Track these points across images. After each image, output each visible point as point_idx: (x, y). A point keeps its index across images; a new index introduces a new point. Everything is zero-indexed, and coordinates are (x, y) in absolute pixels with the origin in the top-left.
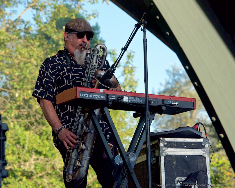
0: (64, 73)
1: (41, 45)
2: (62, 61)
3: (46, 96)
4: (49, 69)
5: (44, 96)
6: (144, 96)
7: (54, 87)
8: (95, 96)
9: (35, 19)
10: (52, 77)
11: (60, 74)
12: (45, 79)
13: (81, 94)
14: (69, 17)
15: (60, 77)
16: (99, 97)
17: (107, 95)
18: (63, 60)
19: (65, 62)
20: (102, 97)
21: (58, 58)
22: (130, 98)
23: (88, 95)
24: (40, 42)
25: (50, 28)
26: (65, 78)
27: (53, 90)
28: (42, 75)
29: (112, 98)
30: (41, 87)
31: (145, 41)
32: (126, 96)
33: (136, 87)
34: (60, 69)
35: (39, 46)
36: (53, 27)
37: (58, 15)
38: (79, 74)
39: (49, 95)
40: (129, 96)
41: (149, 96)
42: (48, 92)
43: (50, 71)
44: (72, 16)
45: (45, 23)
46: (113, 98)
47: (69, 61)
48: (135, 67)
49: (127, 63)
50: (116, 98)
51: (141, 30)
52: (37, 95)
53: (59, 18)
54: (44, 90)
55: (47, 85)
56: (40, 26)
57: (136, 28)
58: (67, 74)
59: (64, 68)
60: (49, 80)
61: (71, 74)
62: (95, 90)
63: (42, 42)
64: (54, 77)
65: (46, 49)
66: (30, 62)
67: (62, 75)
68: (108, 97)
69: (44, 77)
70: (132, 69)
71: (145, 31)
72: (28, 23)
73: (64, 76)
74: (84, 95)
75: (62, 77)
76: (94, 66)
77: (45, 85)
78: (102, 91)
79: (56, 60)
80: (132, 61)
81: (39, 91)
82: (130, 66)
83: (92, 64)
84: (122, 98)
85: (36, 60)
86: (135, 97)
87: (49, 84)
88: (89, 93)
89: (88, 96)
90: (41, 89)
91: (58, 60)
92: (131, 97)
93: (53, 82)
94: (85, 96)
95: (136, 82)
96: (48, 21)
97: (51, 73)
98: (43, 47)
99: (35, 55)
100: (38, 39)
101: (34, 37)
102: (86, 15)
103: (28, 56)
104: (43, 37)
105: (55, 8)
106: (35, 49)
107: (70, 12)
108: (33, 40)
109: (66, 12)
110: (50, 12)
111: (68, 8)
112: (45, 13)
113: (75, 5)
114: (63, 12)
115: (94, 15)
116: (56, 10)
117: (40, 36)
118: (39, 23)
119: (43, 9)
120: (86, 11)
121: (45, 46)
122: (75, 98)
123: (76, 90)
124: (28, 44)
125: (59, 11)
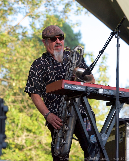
0: (48, 72)
1: (35, 46)
3: (35, 91)
4: (37, 70)
6: (115, 89)
8: (77, 88)
9: (31, 25)
10: (39, 76)
13: (66, 86)
15: (45, 75)
16: (80, 88)
17: (86, 87)
18: (46, 60)
19: (48, 63)
20: (82, 89)
21: (42, 60)
23: (71, 86)
24: (34, 43)
26: (49, 76)
29: (90, 89)
30: (31, 84)
31: (118, 46)
32: (101, 88)
33: (108, 82)
35: (33, 47)
37: (49, 24)
38: (60, 71)
39: (37, 90)
40: (103, 89)
41: (119, 89)
42: (36, 88)
43: (37, 71)
44: (60, 24)
45: (39, 29)
46: (91, 90)
47: (51, 61)
48: (108, 66)
49: (102, 62)
50: (93, 90)
51: (116, 37)
52: (28, 91)
54: (33, 87)
55: (35, 82)
56: (34, 31)
57: (111, 35)
58: (50, 72)
59: (48, 67)
60: (37, 79)
63: (35, 43)
64: (41, 75)
68: (87, 88)
70: (105, 67)
71: (119, 38)
72: (25, 28)
74: (68, 86)
75: (47, 75)
78: (82, 83)
79: (41, 61)
80: (106, 61)
81: (29, 88)
82: (104, 65)
83: (72, 62)
84: (98, 90)
85: (30, 57)
86: (108, 90)
88: (72, 85)
89: (71, 87)
90: (31, 86)
92: (105, 89)
93: (41, 79)
95: (108, 78)
96: (41, 27)
97: (38, 72)
99: (29, 53)
100: (32, 41)
101: (29, 40)
102: (71, 24)
103: (24, 54)
104: (37, 39)
105: (47, 17)
106: (30, 49)
107: (59, 21)
108: (29, 42)
109: (56, 21)
110: (43, 21)
111: (57, 18)
112: (39, 21)
113: (63, 16)
114: (53, 21)
115: (78, 24)
116: (48, 19)
117: (34, 39)
118: (34, 29)
119: (38, 18)
120: (71, 21)
121: (38, 47)
122: (61, 88)
123: (62, 82)
124: (25, 45)
125: (50, 20)
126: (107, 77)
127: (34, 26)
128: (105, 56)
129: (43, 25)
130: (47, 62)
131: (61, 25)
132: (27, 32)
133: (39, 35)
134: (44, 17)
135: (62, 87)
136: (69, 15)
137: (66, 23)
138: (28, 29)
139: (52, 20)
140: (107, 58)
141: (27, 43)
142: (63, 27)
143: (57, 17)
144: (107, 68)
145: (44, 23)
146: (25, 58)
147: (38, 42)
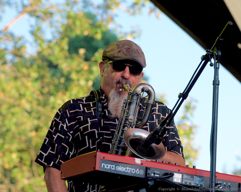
0: (86, 129)
1: (41, 78)
2: (89, 109)
3: (56, 163)
4: (66, 120)
5: (52, 163)
6: (209, 175)
7: (71, 150)
8: (126, 170)
9: (33, 33)
10: (68, 133)
11: (80, 128)
12: (58, 134)
13: (103, 164)
14: (91, 35)
15: (79, 133)
16: (133, 171)
17: (147, 169)
18: (92, 106)
19: (92, 111)
20: (138, 172)
21: (84, 103)
22: (185, 176)
23: (114, 166)
24: (38, 72)
25: (57, 50)
26: (86, 137)
27: (69, 154)
28: (54, 128)
29: (154, 174)
30: (50, 148)
31: (216, 83)
32: (179, 172)
33: (195, 158)
34: (82, 120)
35: (36, 80)
36: (62, 50)
37: (72, 30)
38: (110, 132)
39: (60, 161)
40: (182, 174)
41: (217, 175)
42: (59, 156)
43: (67, 122)
44: (96, 33)
45: (50, 41)
46: (156, 175)
47: (100, 109)
48: (195, 127)
49: (184, 118)
50: (161, 175)
51: (211, 65)
52: (43, 162)
53: (73, 35)
54: (54, 153)
55: (59, 144)
56: (40, 46)
57: (203, 62)
58: (90, 130)
59: (89, 119)
60: (64, 137)
61: (98, 130)
62: (126, 158)
63: (42, 72)
64: (71, 132)
65: (48, 84)
66: (19, 105)
67: (82, 130)
68: (149, 172)
69: (56, 131)
70: (191, 128)
71: (217, 67)
72: (20, 38)
73: (85, 133)
74: (107, 166)
75: (82, 133)
76: (130, 121)
77: (56, 145)
78: (138, 161)
79: (81, 105)
80: (192, 115)
81: (45, 155)
82: (188, 123)
83: (126, 117)
84: (172, 175)
85: (30, 102)
86: (192, 176)
87: (62, 144)
89: (114, 169)
90: (49, 151)
91: (84, 106)
92: (187, 174)
93: (70, 141)
94: (109, 167)
95: (196, 151)
96: (54, 37)
97: (68, 125)
98: (43, 82)
99: (28, 94)
100: (35, 67)
101: (28, 64)
102: (120, 33)
103: (17, 95)
104: (45, 64)
105: (69, 17)
106: (29, 84)
107: (94, 26)
108: (27, 68)
109: (86, 25)
110: (59, 25)
111: (91, 19)
112: (51, 25)
113: (102, 16)
114: (81, 26)
115: (134, 35)
116: (71, 21)
117: (39, 62)
118: (39, 42)
119: (48, 18)
120: (120, 26)
121: (47, 80)
122: (93, 170)
123: (95, 156)
124: (19, 74)
125: (74, 23)
126: (192, 149)
127: (39, 34)
128: (190, 103)
129: (60, 33)
130: (92, 109)
131: (99, 37)
132: (25, 47)
133: (49, 55)
134: (62, 17)
135: (94, 168)
136: (116, 15)
137: (109, 30)
138: (26, 41)
139: (78, 23)
140: (194, 108)
141: (24, 70)
142: (103, 38)
143: (90, 16)
144: (194, 130)
145: (61, 29)
146: (17, 103)
147: (47, 69)
